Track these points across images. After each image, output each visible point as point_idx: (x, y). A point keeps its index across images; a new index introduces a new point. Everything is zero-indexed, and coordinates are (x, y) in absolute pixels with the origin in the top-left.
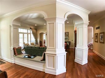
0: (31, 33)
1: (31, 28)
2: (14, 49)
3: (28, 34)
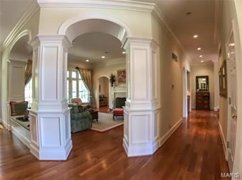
0: (80, 77)
1: (77, 68)
2: (11, 103)
3: (70, 79)
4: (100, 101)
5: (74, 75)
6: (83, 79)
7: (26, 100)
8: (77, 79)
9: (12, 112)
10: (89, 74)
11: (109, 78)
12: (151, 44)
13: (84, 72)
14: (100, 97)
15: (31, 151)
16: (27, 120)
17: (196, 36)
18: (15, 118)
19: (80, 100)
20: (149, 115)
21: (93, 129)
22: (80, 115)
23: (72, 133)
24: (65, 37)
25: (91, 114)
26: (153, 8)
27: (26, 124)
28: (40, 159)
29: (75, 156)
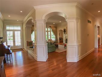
1: (50, 27)
2: (27, 42)
3: (48, 31)
4: (60, 40)
5: (49, 29)
6: (53, 31)
7: (32, 40)
8: (50, 31)
9: (28, 45)
10: (55, 29)
11: (63, 30)
12: (76, 19)
13: (53, 28)
14: (60, 38)
15: (35, 58)
16: (33, 48)
17: (99, 11)
18: (29, 47)
19: (51, 40)
20: (75, 47)
21: (56, 51)
22: (51, 46)
23: (48, 52)
24: (45, 20)
25: (55, 46)
26: (76, 4)
27: (33, 49)
28: (38, 61)
29: (49, 61)
